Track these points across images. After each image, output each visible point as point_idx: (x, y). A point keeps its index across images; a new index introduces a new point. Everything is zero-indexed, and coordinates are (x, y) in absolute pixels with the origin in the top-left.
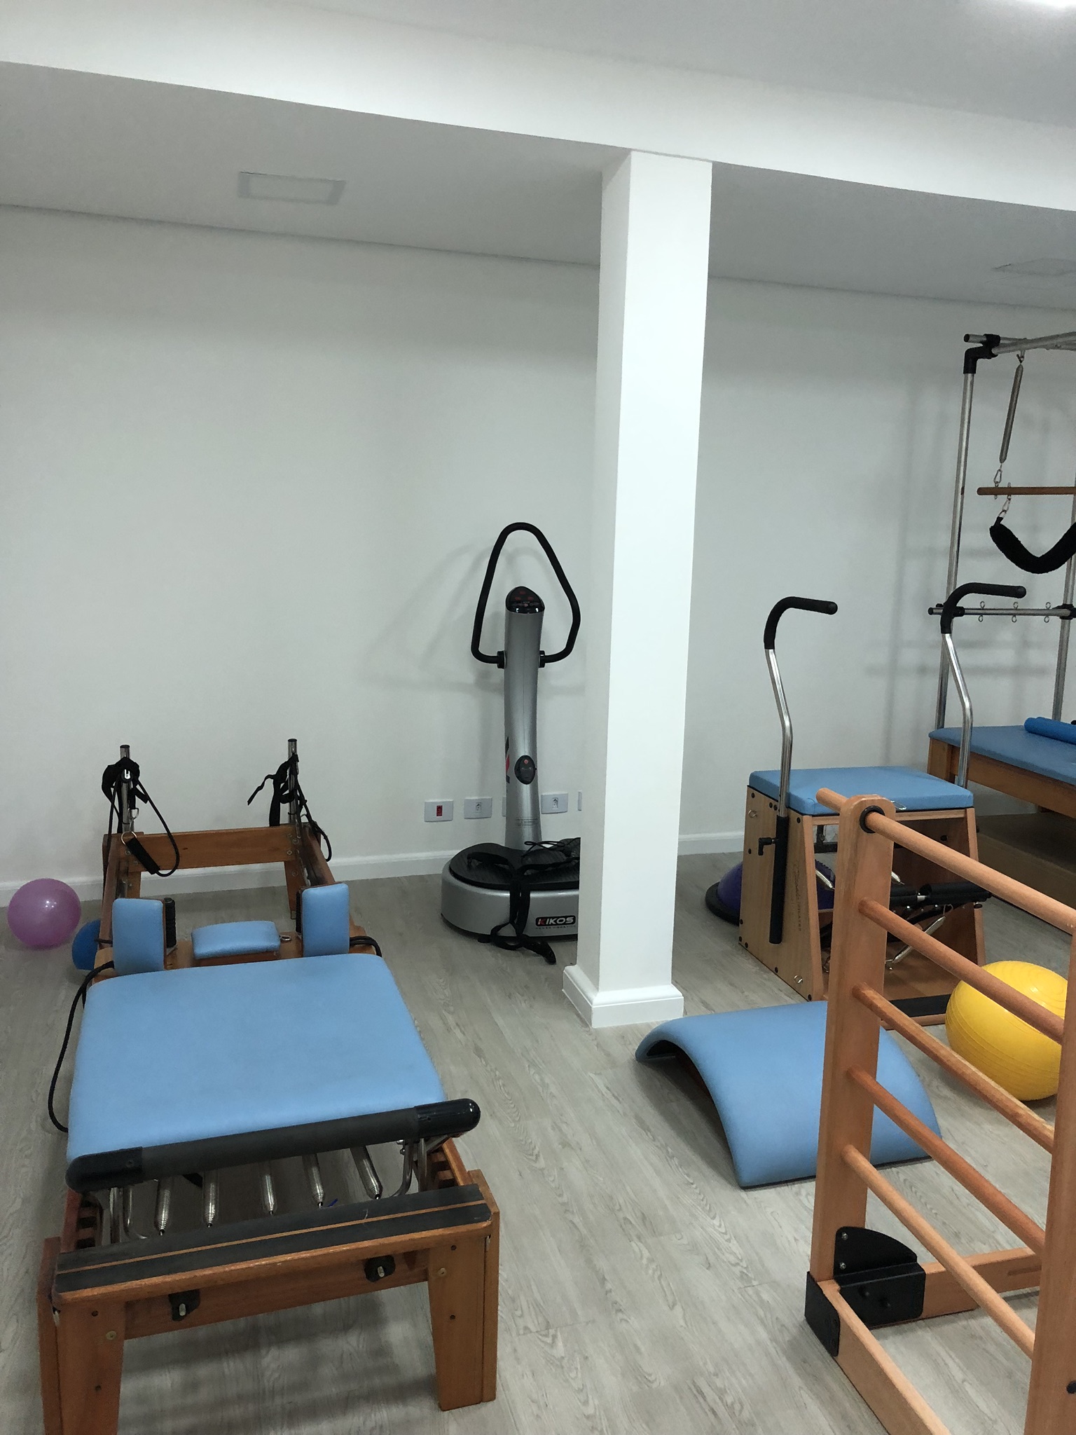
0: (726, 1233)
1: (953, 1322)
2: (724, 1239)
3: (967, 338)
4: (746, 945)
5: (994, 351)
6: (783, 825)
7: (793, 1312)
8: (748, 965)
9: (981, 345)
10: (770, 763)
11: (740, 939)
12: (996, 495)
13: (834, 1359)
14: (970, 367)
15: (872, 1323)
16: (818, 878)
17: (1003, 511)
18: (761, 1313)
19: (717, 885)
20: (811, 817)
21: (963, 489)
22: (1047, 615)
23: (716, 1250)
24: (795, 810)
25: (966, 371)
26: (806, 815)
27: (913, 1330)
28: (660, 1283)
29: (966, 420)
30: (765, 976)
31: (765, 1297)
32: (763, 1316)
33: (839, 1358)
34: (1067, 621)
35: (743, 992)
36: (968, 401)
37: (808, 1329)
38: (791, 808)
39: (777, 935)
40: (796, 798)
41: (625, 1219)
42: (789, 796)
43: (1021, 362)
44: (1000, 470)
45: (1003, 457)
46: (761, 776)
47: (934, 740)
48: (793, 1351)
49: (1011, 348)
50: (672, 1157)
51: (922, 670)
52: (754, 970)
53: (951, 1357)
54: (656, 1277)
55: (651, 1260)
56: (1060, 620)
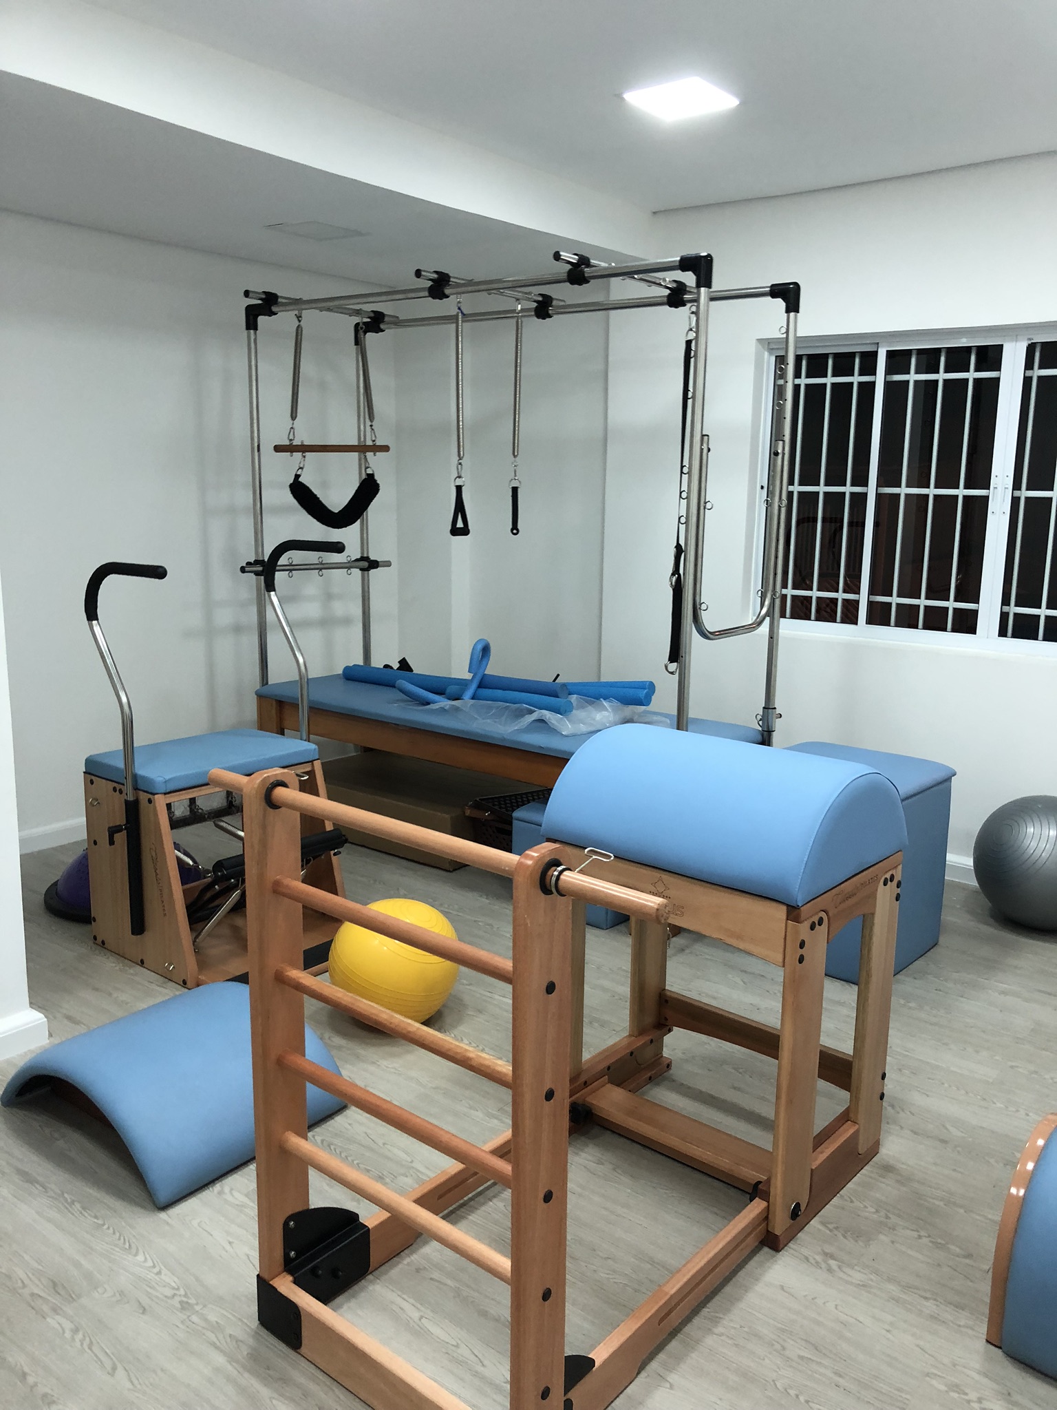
0: (154, 1266)
1: (399, 1263)
2: (153, 1273)
3: (247, 294)
4: (103, 942)
5: (274, 309)
6: (132, 809)
7: (245, 1321)
8: (109, 964)
9: (260, 302)
10: (109, 743)
11: (95, 938)
12: (292, 452)
13: (297, 1352)
14: (251, 325)
15: (325, 1297)
16: (178, 859)
17: (301, 468)
18: (212, 1337)
19: (55, 884)
20: (163, 796)
21: (259, 446)
22: (349, 568)
23: (149, 1289)
24: (145, 791)
25: (248, 328)
26: (158, 794)
27: (362, 1289)
28: (92, 1352)
29: (253, 378)
30: (132, 971)
31: (213, 1318)
32: (215, 1340)
33: (303, 1350)
34: (366, 572)
35: (110, 994)
36: (253, 358)
37: (264, 1333)
38: (140, 790)
39: (139, 926)
40: (143, 777)
41: (32, 1295)
42: (135, 777)
43: (300, 321)
44: (292, 428)
45: (294, 415)
46: (99, 759)
47: (261, 697)
48: (257, 1364)
49: (291, 308)
50: (73, 1202)
51: (238, 629)
52: (117, 968)
53: (404, 1299)
54: (85, 1346)
55: (76, 1331)
56: (360, 572)
